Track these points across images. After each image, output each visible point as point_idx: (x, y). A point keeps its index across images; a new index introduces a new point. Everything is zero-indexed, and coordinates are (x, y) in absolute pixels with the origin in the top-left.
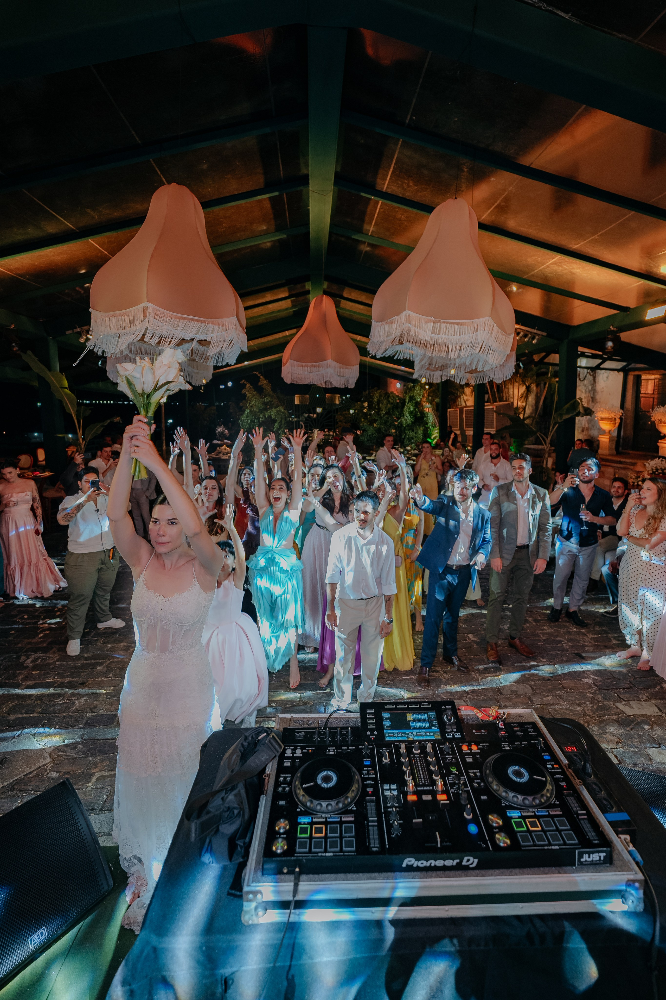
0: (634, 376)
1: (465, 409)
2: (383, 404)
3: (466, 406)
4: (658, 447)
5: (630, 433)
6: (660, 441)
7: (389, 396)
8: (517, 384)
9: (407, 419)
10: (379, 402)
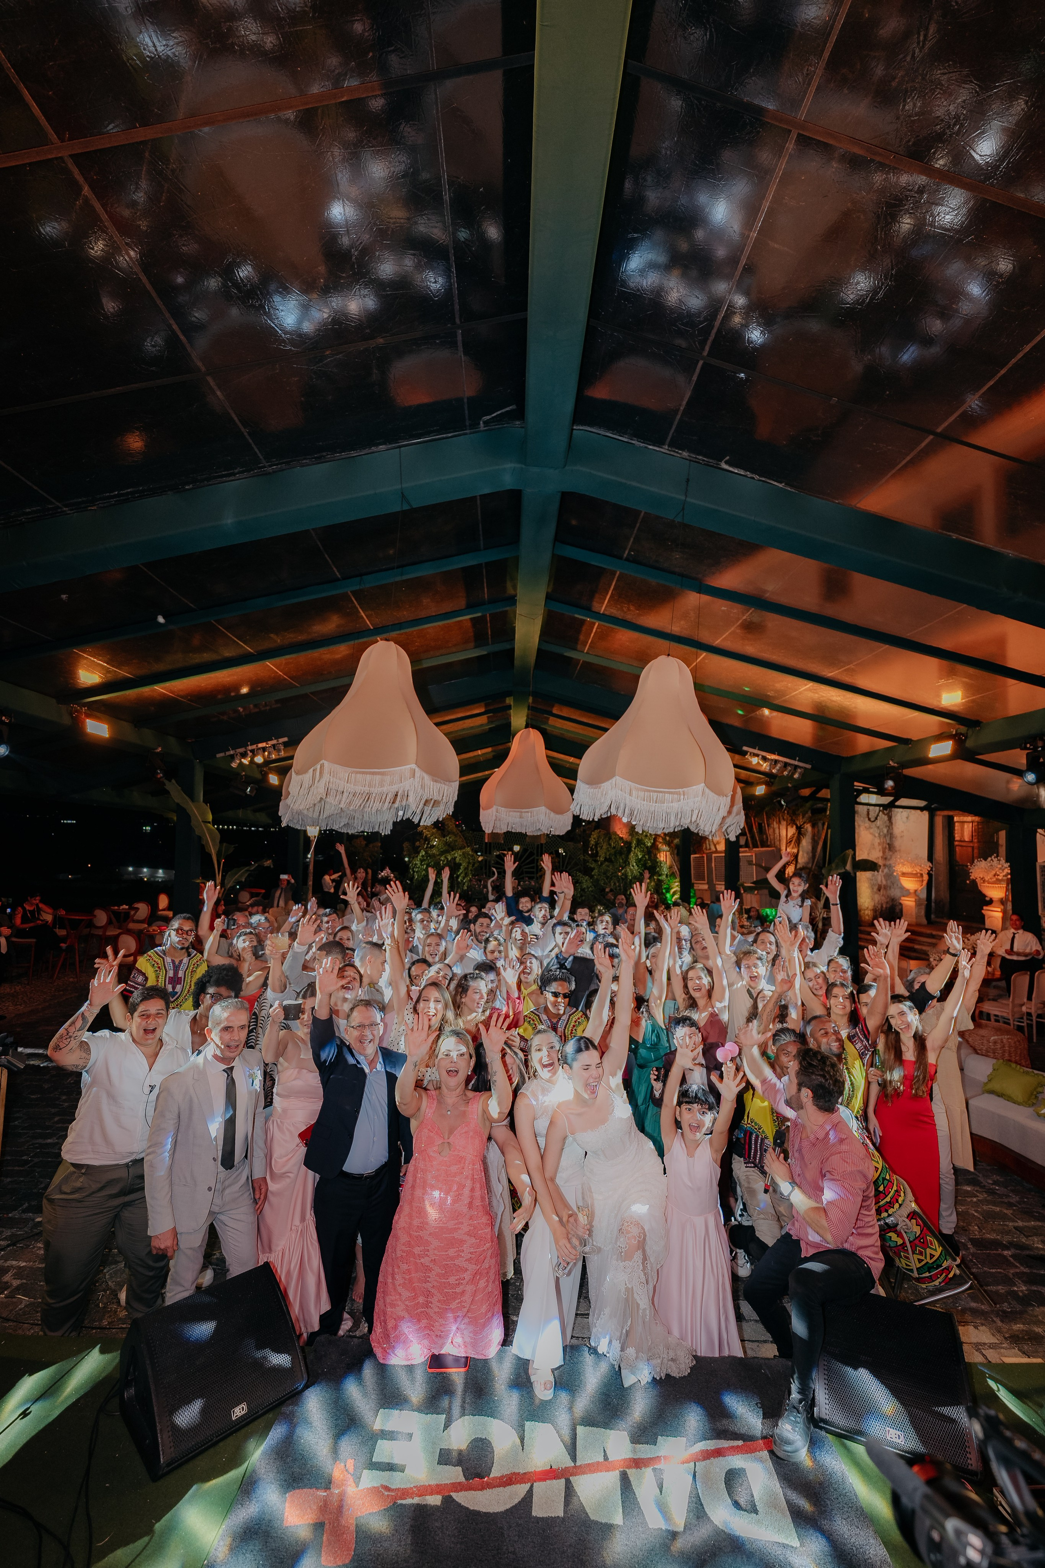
0: (944, 816)
1: (714, 855)
2: (601, 848)
3: (716, 852)
4: (983, 917)
5: (945, 895)
6: (985, 908)
7: (610, 838)
8: (784, 823)
9: (633, 868)
10: (597, 844)
